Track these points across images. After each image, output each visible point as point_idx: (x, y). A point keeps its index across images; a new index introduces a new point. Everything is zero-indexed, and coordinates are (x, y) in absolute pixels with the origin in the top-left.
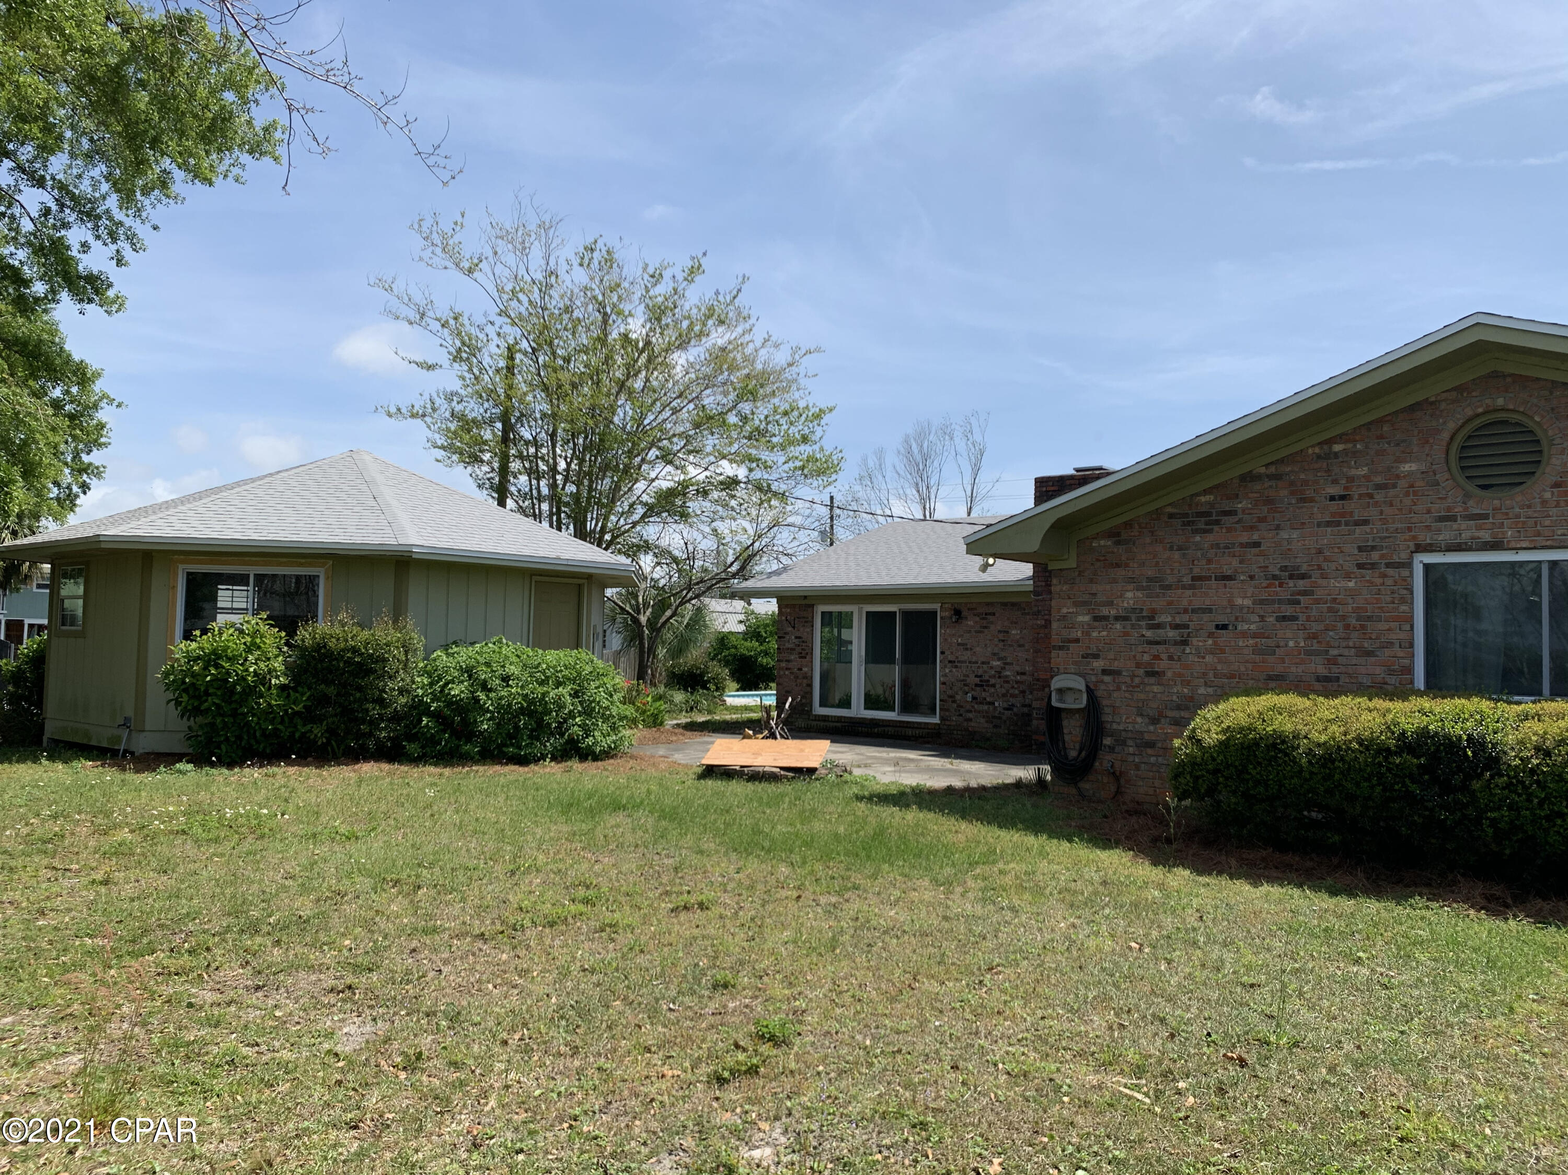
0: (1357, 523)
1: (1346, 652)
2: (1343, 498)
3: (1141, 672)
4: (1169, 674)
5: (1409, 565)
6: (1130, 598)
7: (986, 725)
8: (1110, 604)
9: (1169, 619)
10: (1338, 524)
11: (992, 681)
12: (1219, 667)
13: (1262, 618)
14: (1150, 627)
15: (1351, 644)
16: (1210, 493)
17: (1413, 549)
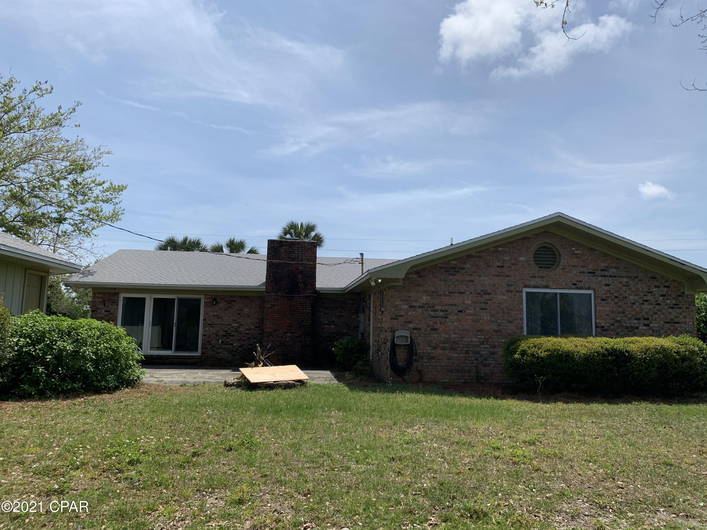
0: (506, 276)
1: (503, 321)
2: (502, 267)
3: (429, 329)
4: (440, 330)
5: (522, 292)
6: (425, 299)
7: (228, 355)
8: (416, 301)
9: (440, 308)
10: (500, 276)
11: (233, 334)
12: (459, 327)
13: (475, 308)
14: (433, 311)
15: (505, 319)
16: (455, 261)
17: (523, 286)
